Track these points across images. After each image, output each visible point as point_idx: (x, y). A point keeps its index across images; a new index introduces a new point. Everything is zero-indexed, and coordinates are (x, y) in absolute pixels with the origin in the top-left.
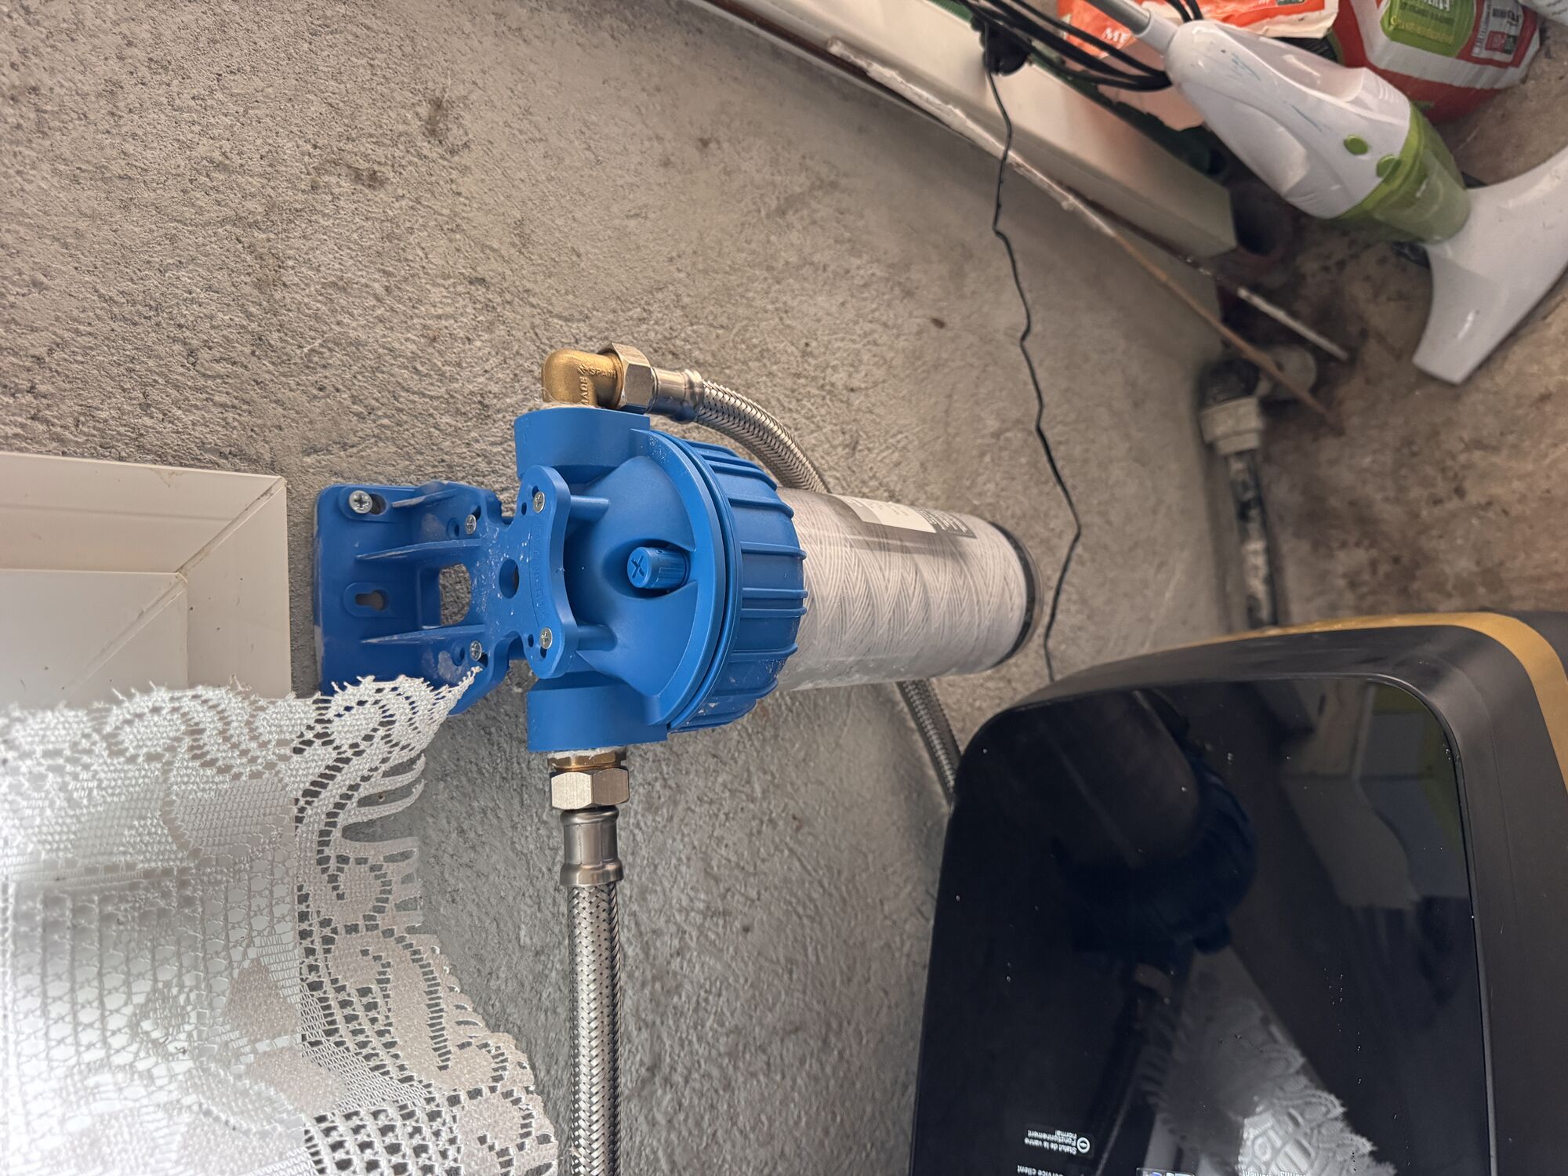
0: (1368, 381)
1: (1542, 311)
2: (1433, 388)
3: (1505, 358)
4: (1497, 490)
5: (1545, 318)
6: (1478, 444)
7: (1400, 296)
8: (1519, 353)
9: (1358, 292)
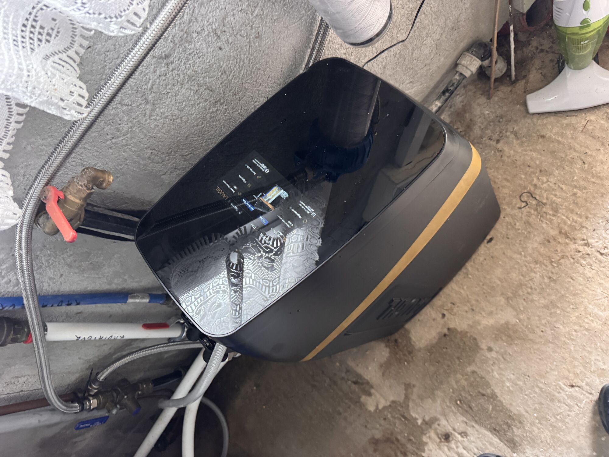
0: (511, 91)
1: (569, 114)
2: (522, 108)
3: (546, 118)
4: (506, 149)
5: (567, 116)
6: (515, 134)
7: (544, 76)
8: (552, 119)
9: (537, 63)
